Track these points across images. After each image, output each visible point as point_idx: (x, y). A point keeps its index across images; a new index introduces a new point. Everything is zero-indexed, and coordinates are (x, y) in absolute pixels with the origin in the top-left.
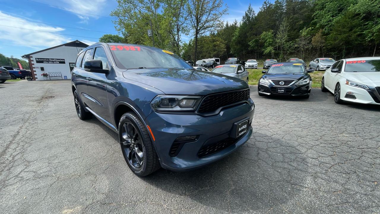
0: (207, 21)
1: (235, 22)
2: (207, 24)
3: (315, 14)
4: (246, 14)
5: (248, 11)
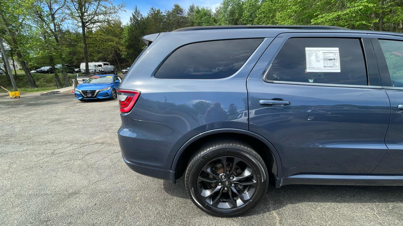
0: (96, 14)
2: (96, 18)
4: (133, 16)
5: (135, 13)
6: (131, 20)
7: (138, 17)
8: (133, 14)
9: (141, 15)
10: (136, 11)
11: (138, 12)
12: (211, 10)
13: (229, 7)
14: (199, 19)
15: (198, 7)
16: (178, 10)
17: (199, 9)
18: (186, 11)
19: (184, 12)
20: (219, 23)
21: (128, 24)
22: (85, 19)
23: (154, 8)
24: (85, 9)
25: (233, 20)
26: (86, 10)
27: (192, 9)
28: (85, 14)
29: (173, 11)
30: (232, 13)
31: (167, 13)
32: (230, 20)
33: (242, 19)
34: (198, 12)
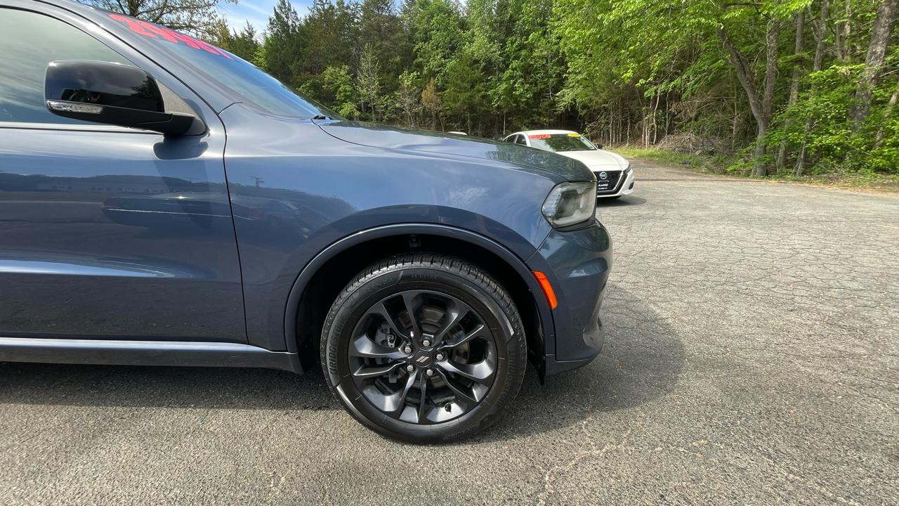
1: (247, 29)
3: (417, 47)
4: (277, 14)
5: (281, 8)
6: (271, 23)
7: (288, 18)
8: (275, 10)
9: (295, 12)
10: (283, 3)
11: (287, 4)
14: (424, 21)
19: (392, 7)
20: (471, 30)
21: (265, 34)
25: (501, 23)
29: (366, 3)
32: (496, 22)
33: (521, 21)
34: (425, 4)
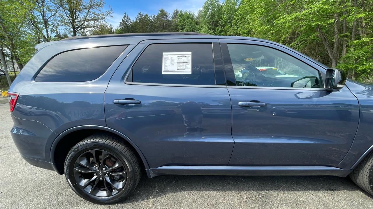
0: (86, 20)
1: (110, 26)
2: (86, 24)
4: (123, 21)
5: (124, 18)
6: (120, 24)
7: (127, 22)
8: (122, 19)
9: (130, 20)
10: (125, 16)
11: (127, 17)
12: (193, 13)
13: (210, 10)
14: (182, 22)
15: (182, 11)
16: (163, 14)
17: (182, 13)
18: (171, 15)
19: (168, 16)
20: (201, 25)
21: (118, 28)
22: (77, 25)
23: (141, 14)
24: (75, 16)
25: (213, 22)
26: (77, 17)
27: (176, 13)
28: (76, 20)
29: (159, 16)
30: (212, 16)
31: (153, 17)
32: (211, 22)
33: (221, 21)
34: (182, 15)
